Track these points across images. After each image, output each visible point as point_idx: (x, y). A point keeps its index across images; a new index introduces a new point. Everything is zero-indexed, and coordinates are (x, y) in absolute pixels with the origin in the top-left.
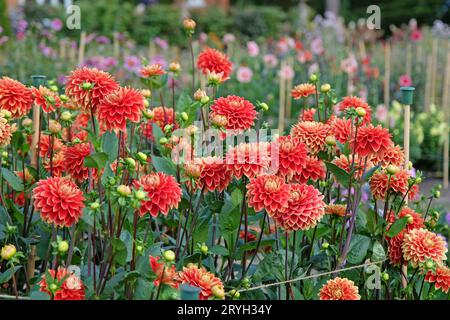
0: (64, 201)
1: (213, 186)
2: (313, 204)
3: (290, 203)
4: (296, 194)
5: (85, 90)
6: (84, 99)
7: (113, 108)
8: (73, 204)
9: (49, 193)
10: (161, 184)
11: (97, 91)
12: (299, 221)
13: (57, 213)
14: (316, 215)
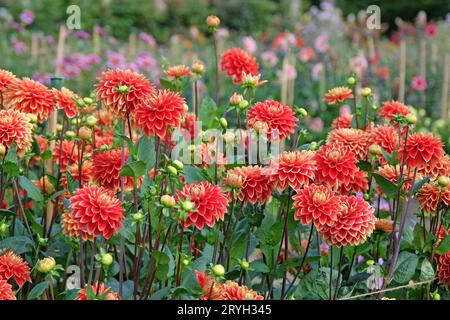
0: (103, 212)
1: (255, 197)
2: (363, 218)
3: (338, 217)
4: (344, 207)
5: (118, 93)
6: (117, 103)
7: (153, 113)
8: (113, 215)
9: (88, 203)
10: (207, 194)
11: (131, 95)
12: (348, 236)
13: (96, 223)
14: (367, 229)
